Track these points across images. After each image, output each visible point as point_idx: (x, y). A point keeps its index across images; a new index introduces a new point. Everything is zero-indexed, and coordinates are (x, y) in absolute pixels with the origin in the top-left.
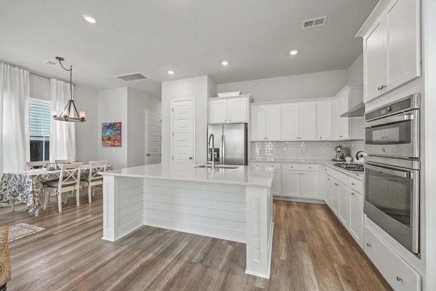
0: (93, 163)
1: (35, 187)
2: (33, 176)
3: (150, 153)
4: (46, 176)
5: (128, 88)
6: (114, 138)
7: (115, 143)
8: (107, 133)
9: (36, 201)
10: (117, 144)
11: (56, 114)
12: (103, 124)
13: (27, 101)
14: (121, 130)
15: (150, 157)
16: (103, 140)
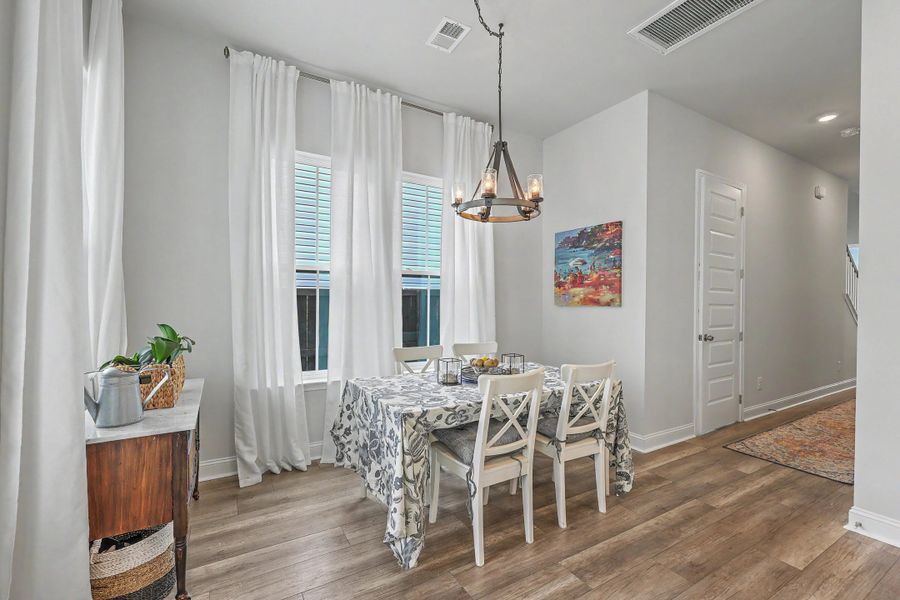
0: (576, 372)
1: (408, 459)
2: (406, 417)
3: (711, 331)
4: (439, 417)
5: (650, 91)
6: (595, 276)
7: (597, 292)
8: (572, 263)
9: (412, 515)
10: (608, 297)
11: (459, 194)
12: (557, 235)
13: (397, 183)
14: (621, 248)
15: (711, 345)
16: (559, 285)
